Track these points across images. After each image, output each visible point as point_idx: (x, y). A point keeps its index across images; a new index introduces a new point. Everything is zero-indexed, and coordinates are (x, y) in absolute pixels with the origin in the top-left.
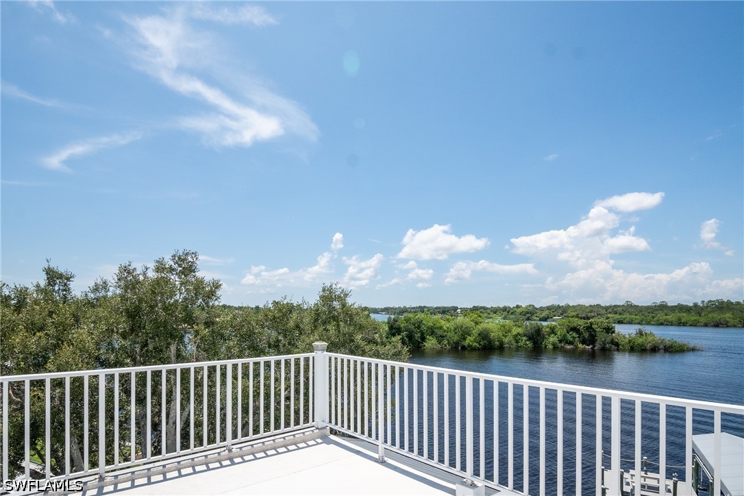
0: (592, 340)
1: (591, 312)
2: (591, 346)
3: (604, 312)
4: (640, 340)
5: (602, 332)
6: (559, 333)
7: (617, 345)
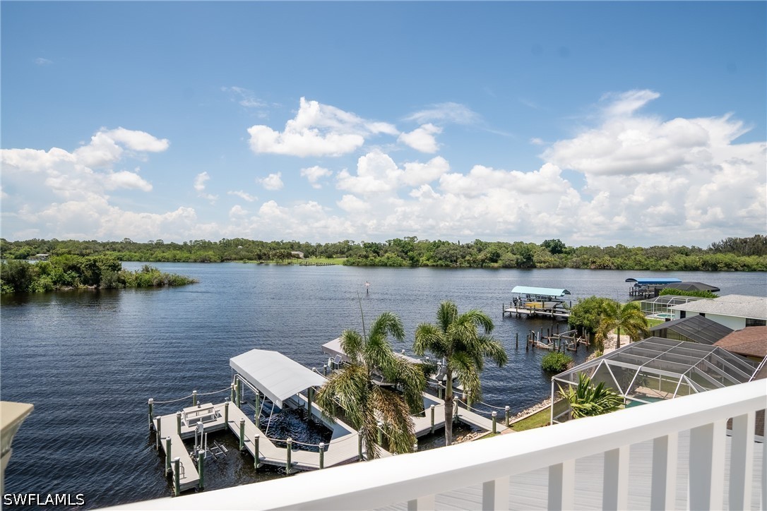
0: (96, 279)
1: (87, 248)
2: (95, 286)
3: (101, 248)
4: (147, 277)
5: (108, 269)
6: (53, 273)
7: (124, 282)
